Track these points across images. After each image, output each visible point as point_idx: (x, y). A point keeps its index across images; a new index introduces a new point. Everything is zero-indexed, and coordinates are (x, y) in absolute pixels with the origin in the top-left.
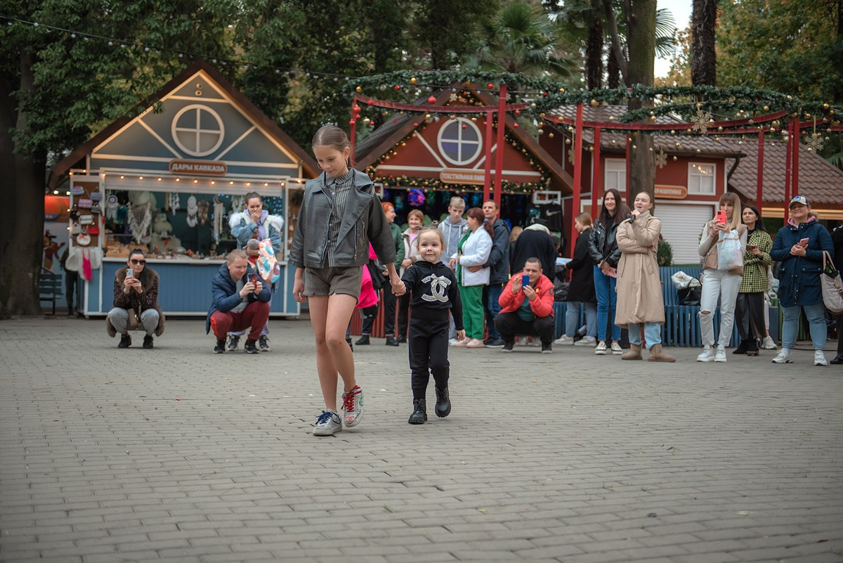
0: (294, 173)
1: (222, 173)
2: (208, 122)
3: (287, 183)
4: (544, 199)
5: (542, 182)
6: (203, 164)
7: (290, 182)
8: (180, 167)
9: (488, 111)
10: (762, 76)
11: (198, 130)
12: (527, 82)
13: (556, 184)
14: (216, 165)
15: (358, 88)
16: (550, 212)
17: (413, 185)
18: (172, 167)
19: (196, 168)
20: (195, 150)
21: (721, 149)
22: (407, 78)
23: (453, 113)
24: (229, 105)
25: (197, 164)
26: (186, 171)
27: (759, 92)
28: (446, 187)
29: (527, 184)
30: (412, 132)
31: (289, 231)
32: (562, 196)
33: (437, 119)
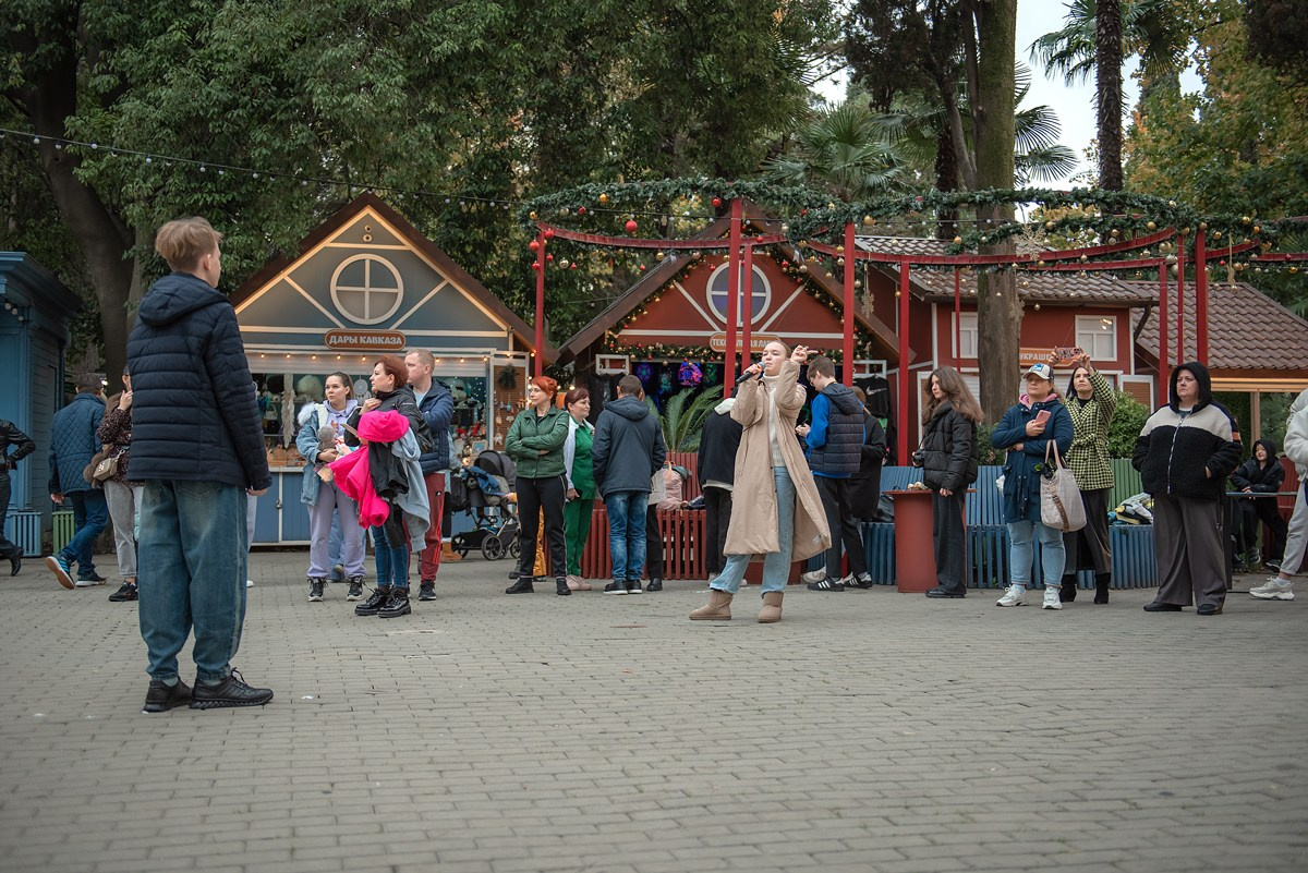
0: (500, 343)
1: (398, 346)
2: (381, 277)
3: (492, 358)
4: (865, 372)
5: (859, 347)
6: (372, 335)
7: (496, 356)
8: (340, 340)
9: (745, 245)
10: (1201, 198)
11: (367, 289)
12: (774, 194)
13: (880, 350)
14: (390, 335)
15: (533, 213)
16: (871, 389)
17: (672, 357)
18: (329, 339)
19: (362, 340)
20: (363, 317)
21: (1120, 293)
22: (594, 195)
23: (697, 249)
24: (410, 251)
25: (363, 335)
26: (348, 344)
27: (1120, 196)
28: (719, 358)
29: (837, 352)
30: (669, 282)
31: (496, 424)
32: (888, 368)
33: (673, 258)
